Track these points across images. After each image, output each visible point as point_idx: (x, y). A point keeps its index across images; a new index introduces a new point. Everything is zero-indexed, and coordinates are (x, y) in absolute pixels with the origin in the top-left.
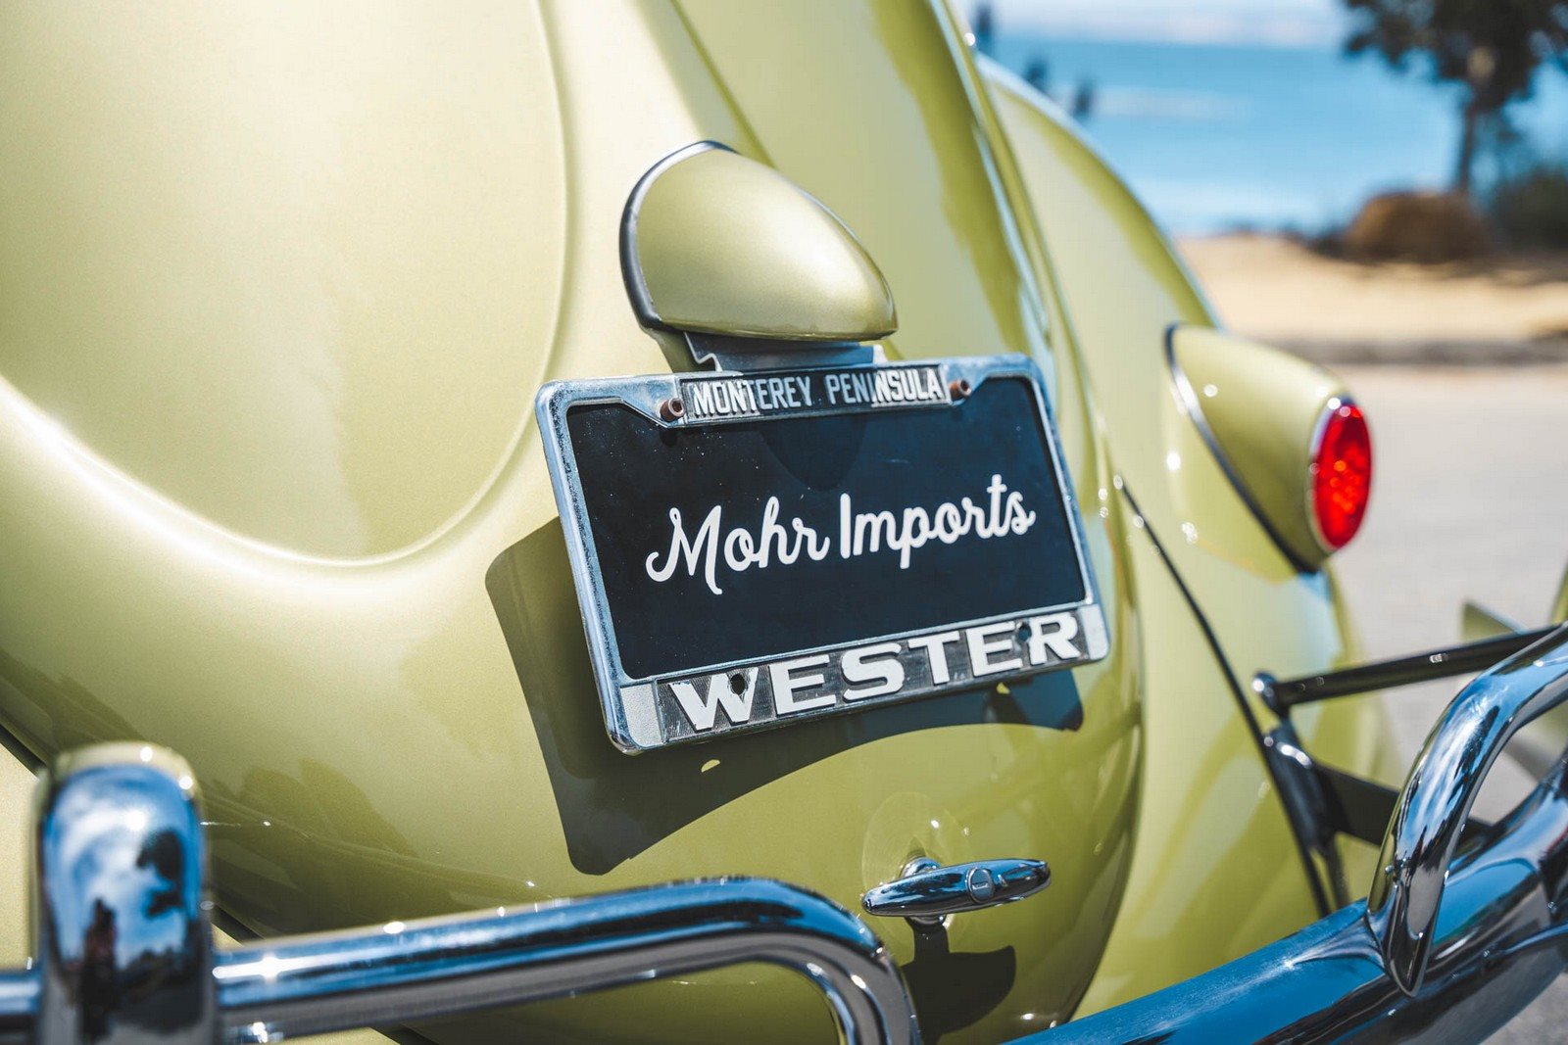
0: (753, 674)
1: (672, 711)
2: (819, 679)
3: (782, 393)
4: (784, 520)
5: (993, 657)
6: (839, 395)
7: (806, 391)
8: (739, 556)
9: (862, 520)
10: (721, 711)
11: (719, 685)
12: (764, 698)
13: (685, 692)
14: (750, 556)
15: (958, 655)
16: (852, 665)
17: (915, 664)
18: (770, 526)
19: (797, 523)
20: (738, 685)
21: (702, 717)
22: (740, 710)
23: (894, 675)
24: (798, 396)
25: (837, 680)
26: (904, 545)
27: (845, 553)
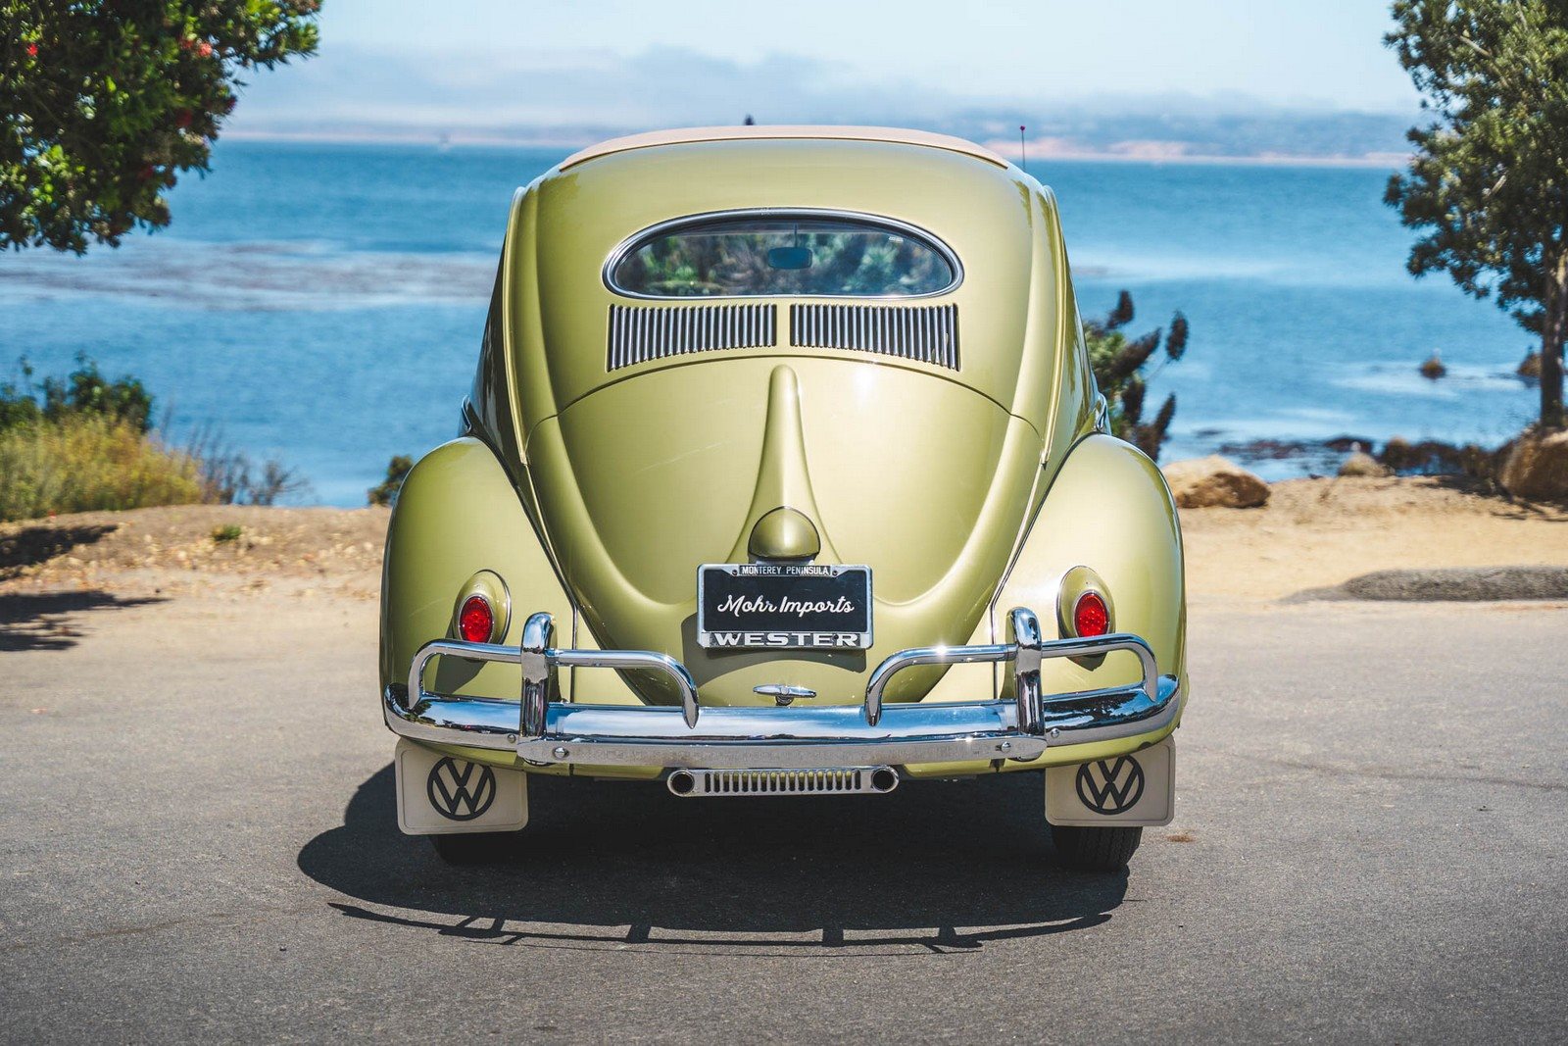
0: (739, 635)
1: (714, 640)
2: (760, 639)
3: (771, 571)
4: (764, 601)
5: (820, 642)
6: (790, 572)
7: (779, 570)
8: (746, 608)
9: (789, 604)
10: (728, 642)
11: (729, 636)
12: (742, 640)
13: (718, 636)
14: (750, 608)
15: (808, 640)
16: (771, 636)
17: (793, 640)
18: (759, 601)
19: (767, 602)
20: (735, 637)
21: (722, 642)
22: (734, 642)
23: (785, 641)
24: (776, 571)
25: (764, 639)
26: (802, 612)
27: (781, 611)
